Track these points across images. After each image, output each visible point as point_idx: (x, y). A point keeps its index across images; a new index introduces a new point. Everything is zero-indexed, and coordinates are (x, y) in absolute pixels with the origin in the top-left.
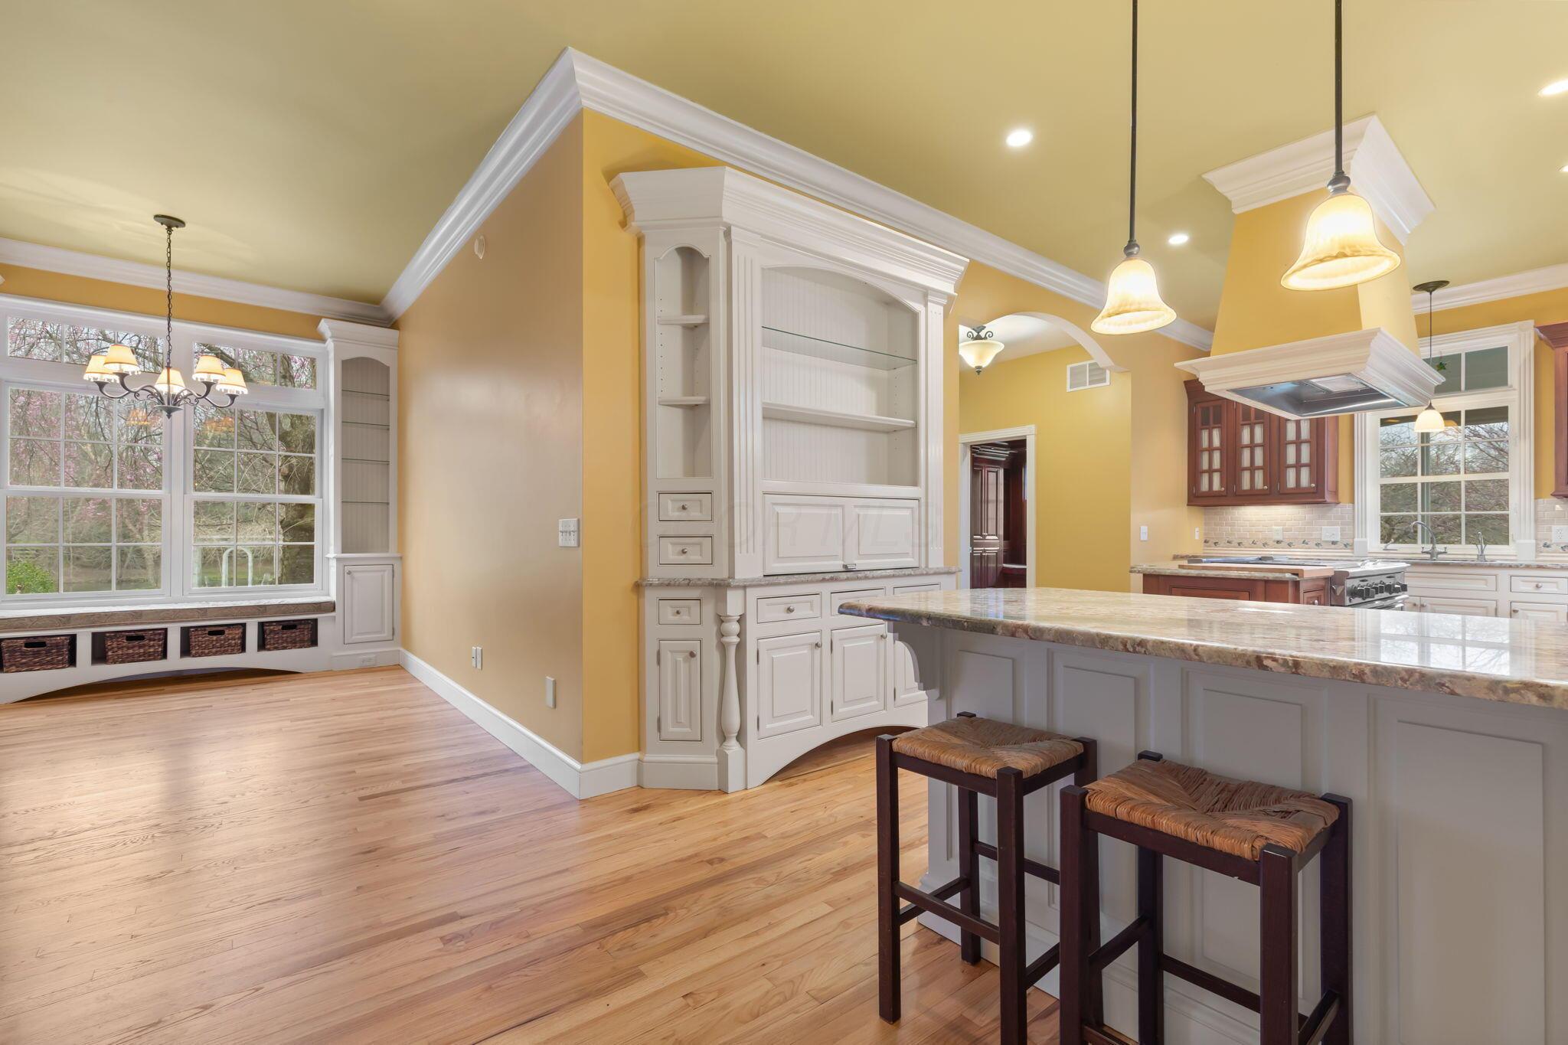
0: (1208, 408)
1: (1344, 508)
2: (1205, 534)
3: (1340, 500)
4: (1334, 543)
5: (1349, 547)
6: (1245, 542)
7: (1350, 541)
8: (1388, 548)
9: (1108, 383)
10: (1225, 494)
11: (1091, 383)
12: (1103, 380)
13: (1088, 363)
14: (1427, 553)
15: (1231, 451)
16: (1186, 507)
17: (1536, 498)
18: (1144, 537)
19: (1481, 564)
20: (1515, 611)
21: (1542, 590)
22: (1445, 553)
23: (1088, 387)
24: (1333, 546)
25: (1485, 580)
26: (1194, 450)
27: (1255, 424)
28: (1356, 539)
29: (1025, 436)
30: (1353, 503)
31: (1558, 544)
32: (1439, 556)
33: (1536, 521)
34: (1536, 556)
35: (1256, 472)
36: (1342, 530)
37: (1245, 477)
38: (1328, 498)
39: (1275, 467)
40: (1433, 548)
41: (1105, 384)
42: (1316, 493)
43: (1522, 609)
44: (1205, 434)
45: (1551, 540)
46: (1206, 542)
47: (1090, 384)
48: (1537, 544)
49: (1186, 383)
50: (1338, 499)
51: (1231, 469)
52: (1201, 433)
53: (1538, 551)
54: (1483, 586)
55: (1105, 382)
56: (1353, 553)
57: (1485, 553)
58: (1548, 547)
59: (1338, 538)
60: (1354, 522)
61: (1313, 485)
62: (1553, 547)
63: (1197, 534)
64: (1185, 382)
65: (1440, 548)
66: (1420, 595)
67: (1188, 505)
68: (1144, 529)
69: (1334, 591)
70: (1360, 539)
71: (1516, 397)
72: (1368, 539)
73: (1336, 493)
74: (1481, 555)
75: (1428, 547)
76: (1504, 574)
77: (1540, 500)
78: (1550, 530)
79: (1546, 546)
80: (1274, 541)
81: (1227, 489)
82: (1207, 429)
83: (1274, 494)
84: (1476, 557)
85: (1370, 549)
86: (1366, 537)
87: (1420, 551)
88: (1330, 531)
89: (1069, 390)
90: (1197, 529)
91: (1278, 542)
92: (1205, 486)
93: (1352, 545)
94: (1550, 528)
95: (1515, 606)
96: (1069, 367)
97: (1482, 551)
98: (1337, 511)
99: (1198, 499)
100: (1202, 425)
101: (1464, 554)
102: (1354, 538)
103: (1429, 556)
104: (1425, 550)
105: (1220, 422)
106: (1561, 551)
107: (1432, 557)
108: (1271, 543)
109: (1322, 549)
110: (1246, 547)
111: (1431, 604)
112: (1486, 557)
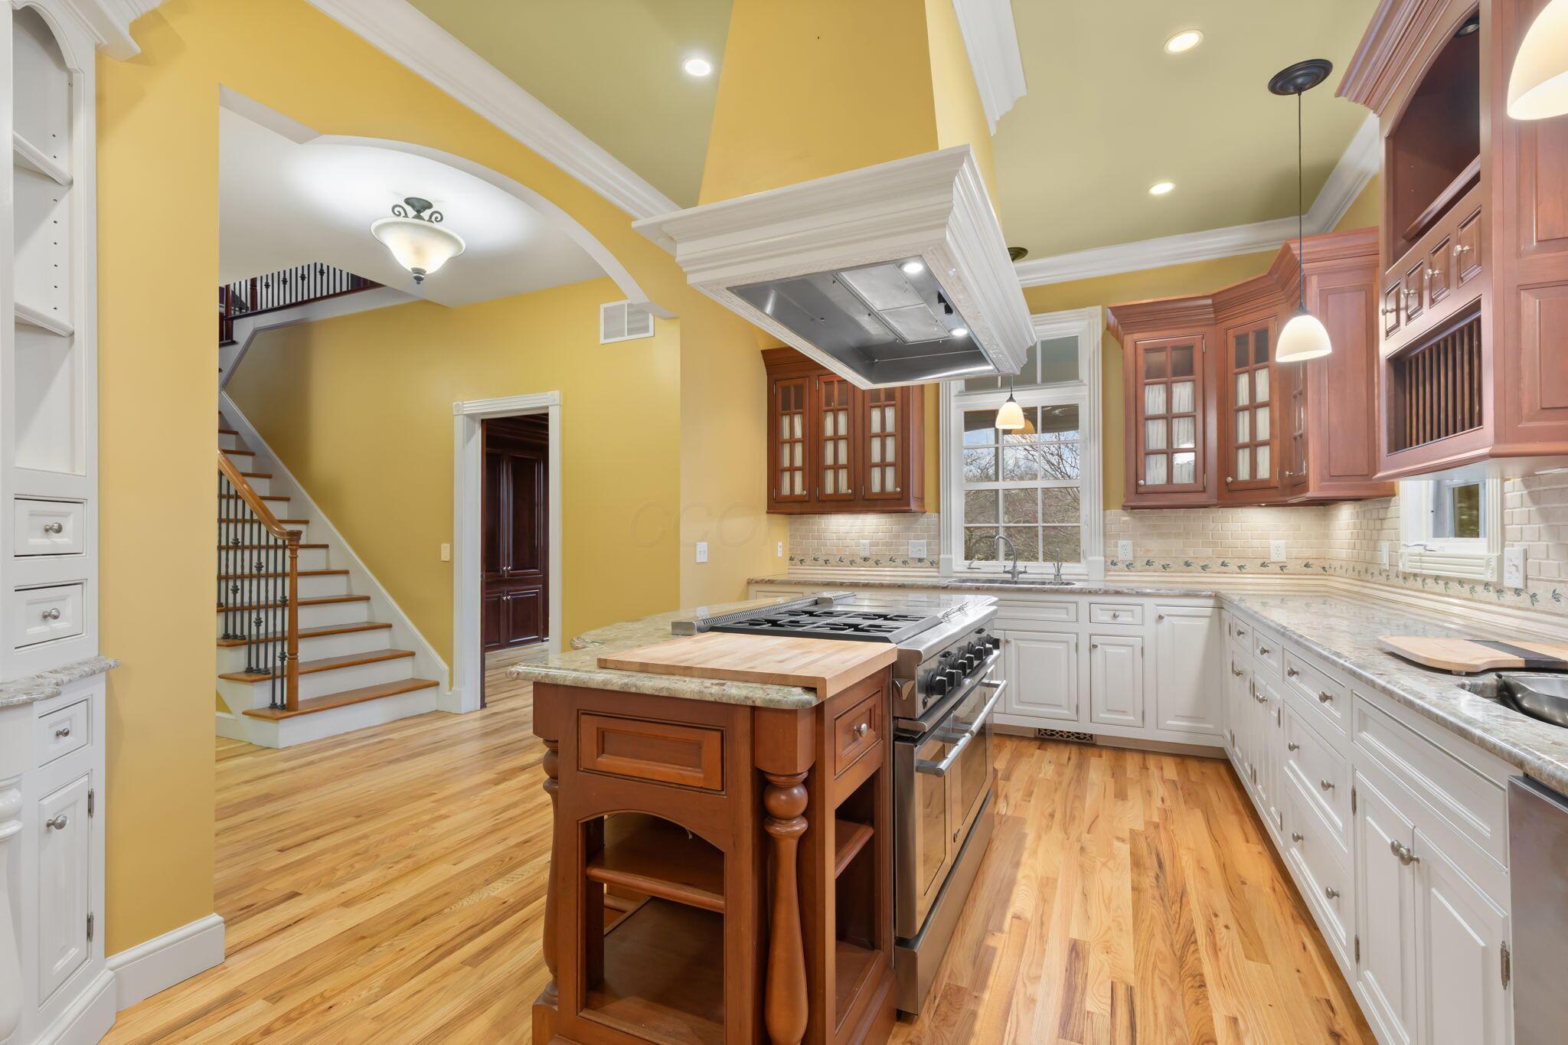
0: (788, 388)
1: (930, 518)
2: (790, 549)
3: (926, 508)
4: (920, 560)
5: (935, 565)
6: (831, 559)
7: (935, 558)
8: (973, 566)
9: (651, 333)
10: (807, 499)
11: (631, 331)
12: (646, 329)
13: (625, 302)
14: (1008, 572)
15: (814, 441)
16: (764, 516)
17: (1104, 510)
18: (702, 557)
19: (1060, 588)
20: (1095, 646)
21: (1120, 620)
22: (1025, 572)
23: (627, 337)
24: (919, 564)
25: (1066, 608)
26: (774, 441)
27: (839, 410)
28: (941, 556)
29: (547, 407)
30: (939, 512)
31: (1123, 562)
32: (1020, 576)
33: (1104, 535)
34: (1105, 577)
35: (840, 471)
36: (929, 544)
37: (829, 477)
38: (913, 506)
39: (859, 467)
40: (1014, 567)
41: (647, 335)
42: (901, 499)
43: (1101, 644)
44: (786, 421)
45: (1118, 557)
46: (791, 559)
47: (628, 334)
48: (1106, 562)
49: (765, 353)
50: (924, 506)
51: (814, 468)
52: (782, 421)
53: (1107, 570)
54: (1063, 616)
55: (648, 331)
56: (939, 572)
57: (1061, 572)
58: (1115, 564)
59: (924, 555)
60: (939, 535)
61: (898, 489)
62: (1120, 565)
63: (780, 549)
64: (763, 352)
65: (1021, 565)
66: (1005, 628)
67: (767, 513)
68: (702, 547)
69: (899, 691)
70: (946, 556)
71: (1087, 393)
72: (953, 555)
73: (921, 499)
74: (1058, 575)
75: (1009, 564)
76: (1084, 601)
77: (1108, 512)
78: (1116, 545)
79: (1114, 563)
80: (861, 559)
81: (809, 493)
82: (788, 414)
83: (858, 501)
84: (1053, 577)
85: (955, 568)
86: (951, 553)
87: (1002, 569)
88: (917, 547)
89: (602, 341)
90: (780, 544)
91: (865, 559)
92: (786, 490)
93: (938, 563)
94: (1117, 543)
95: (1096, 640)
96: (603, 306)
97: (1059, 571)
98: (924, 520)
99: (779, 504)
100: (783, 409)
101: (1042, 574)
102: (939, 554)
103: (1010, 576)
104: (1007, 569)
105: (802, 408)
106: (1126, 569)
107: (1013, 577)
108: (858, 560)
109: (909, 567)
110: (832, 566)
111: (1015, 639)
112: (1063, 577)
